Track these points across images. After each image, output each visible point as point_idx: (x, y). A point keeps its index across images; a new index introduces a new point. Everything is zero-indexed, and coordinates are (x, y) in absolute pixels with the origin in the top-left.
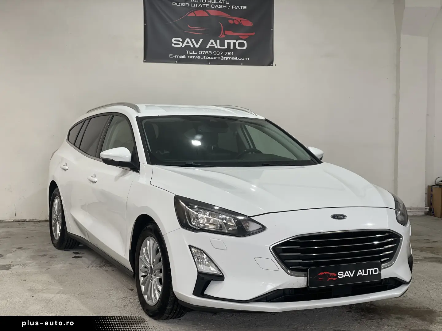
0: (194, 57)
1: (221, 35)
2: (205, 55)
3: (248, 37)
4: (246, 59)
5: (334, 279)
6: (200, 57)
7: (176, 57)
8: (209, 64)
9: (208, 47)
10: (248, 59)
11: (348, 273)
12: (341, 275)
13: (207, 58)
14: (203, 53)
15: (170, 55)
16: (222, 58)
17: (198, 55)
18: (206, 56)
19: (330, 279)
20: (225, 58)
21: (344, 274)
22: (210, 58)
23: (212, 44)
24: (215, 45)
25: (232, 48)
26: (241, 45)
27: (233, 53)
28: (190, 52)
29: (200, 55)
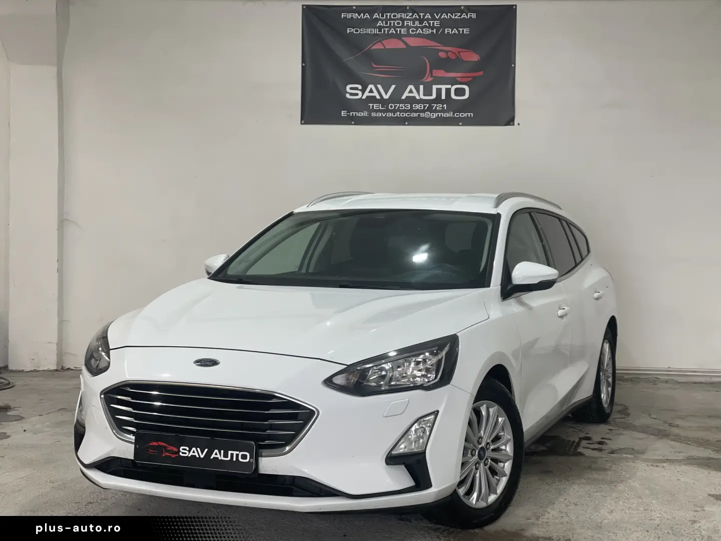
0: (382, 115)
1: (426, 77)
2: (398, 110)
3: (471, 78)
4: (468, 115)
5: (174, 456)
6: (391, 115)
7: (353, 114)
8: (405, 125)
9: (404, 97)
10: (471, 115)
11: (196, 451)
12: (184, 452)
13: (403, 115)
14: (395, 106)
15: (343, 112)
16: (427, 115)
17: (388, 111)
18: (401, 111)
19: (167, 454)
20: (433, 115)
21: (189, 451)
22: (408, 115)
23: (411, 91)
24: (415, 94)
25: (443, 97)
26: (460, 92)
27: (445, 105)
28: (375, 106)
29: (391, 111)
